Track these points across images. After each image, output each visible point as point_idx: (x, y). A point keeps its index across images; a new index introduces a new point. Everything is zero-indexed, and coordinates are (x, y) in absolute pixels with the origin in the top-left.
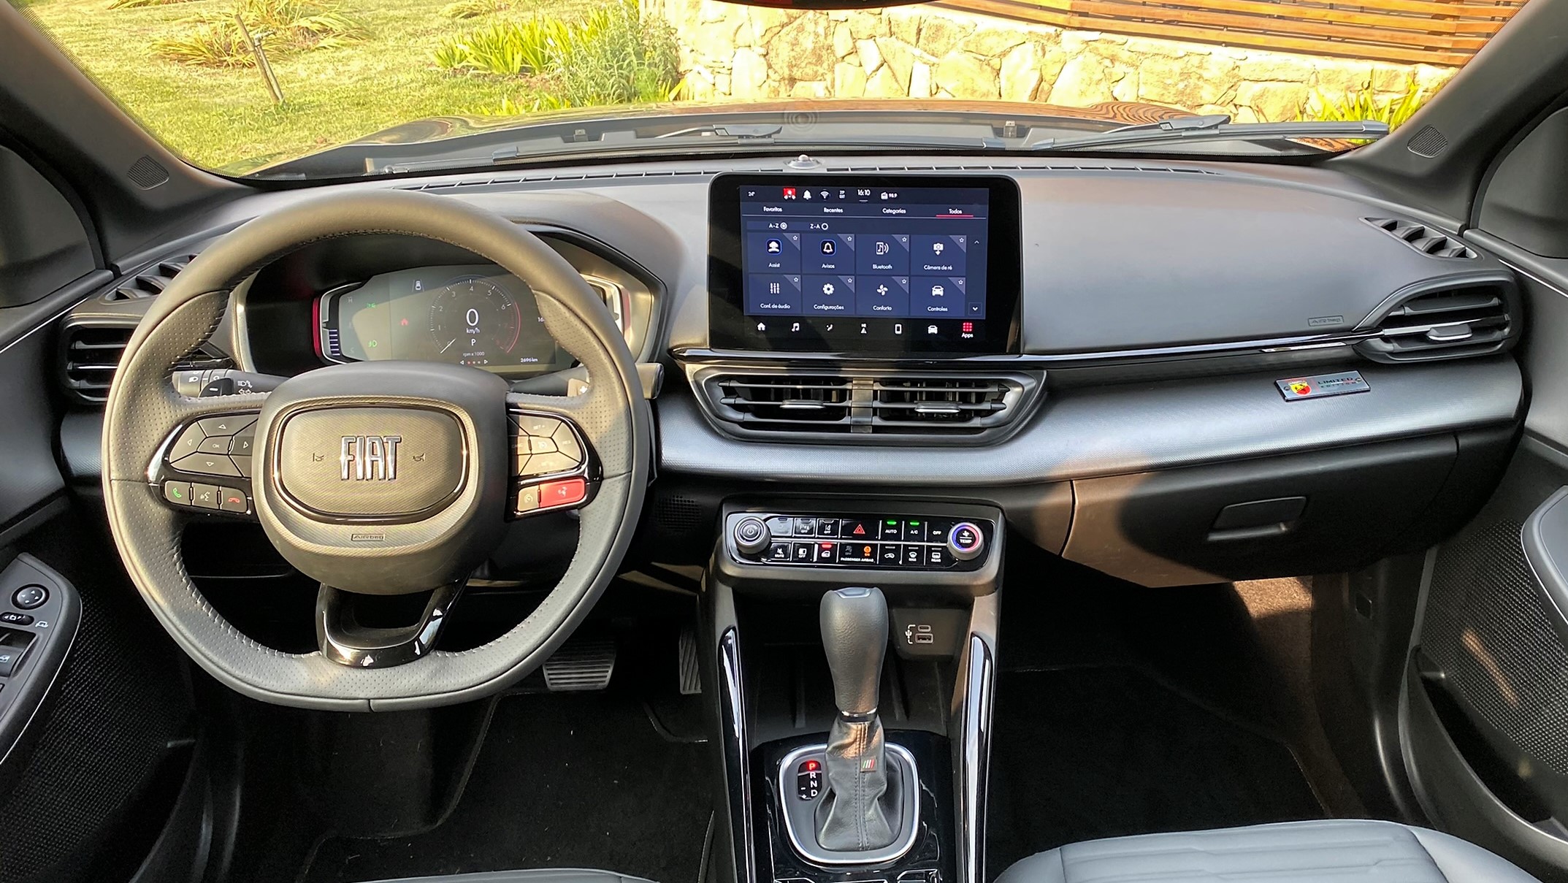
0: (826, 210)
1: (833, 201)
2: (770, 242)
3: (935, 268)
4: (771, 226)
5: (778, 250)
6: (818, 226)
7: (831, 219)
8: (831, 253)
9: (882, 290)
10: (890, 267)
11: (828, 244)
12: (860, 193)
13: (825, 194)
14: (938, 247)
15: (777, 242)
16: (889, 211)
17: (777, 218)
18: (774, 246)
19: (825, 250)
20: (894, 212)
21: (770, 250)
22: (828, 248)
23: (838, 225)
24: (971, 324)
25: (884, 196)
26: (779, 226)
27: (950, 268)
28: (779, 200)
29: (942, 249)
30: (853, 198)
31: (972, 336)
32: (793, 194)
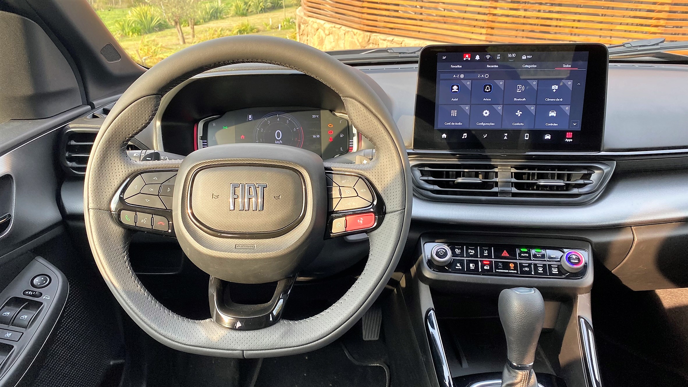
0: (488, 66)
1: (493, 60)
2: (453, 86)
3: (552, 100)
4: (454, 76)
5: (457, 91)
6: (483, 76)
7: (491, 72)
8: (489, 92)
9: (519, 113)
10: (524, 99)
11: (488, 86)
12: (510, 55)
13: (488, 57)
14: (555, 87)
15: (458, 86)
16: (527, 66)
17: (458, 71)
18: (455, 88)
19: (485, 90)
20: (529, 67)
21: (453, 91)
22: (488, 89)
23: (494, 75)
24: (571, 133)
25: (524, 57)
26: (459, 76)
27: (561, 100)
28: (460, 60)
29: (557, 88)
30: (504, 58)
31: (571, 140)
32: (469, 57)
